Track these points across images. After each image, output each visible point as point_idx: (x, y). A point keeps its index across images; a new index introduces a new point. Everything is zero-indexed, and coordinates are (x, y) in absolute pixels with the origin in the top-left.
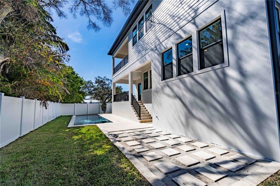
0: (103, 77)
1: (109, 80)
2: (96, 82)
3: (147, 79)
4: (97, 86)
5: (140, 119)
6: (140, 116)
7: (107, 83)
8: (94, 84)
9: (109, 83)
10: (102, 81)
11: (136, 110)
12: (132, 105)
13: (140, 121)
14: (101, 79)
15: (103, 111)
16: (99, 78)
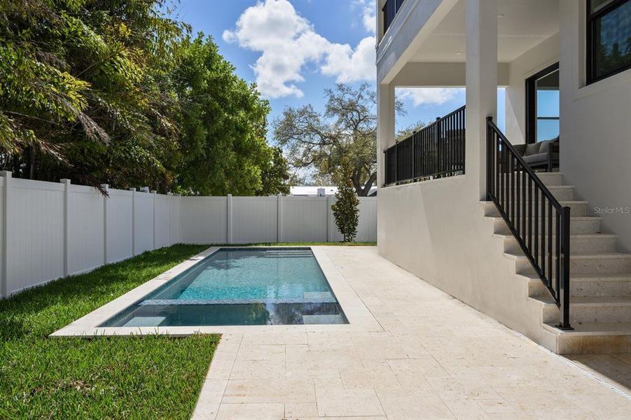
0: (356, 87)
2: (332, 110)
4: (336, 125)
5: (566, 326)
6: (562, 296)
8: (321, 119)
10: (352, 107)
11: (522, 242)
12: (491, 204)
13: (560, 340)
14: (351, 97)
15: (343, 232)
16: (343, 90)
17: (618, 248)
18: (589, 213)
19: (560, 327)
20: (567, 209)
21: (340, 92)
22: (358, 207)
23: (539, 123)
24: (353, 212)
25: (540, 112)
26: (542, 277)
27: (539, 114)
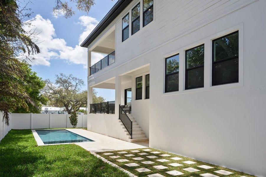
0: (68, 75)
1: (76, 79)
2: (58, 82)
3: (141, 84)
4: (59, 87)
5: (132, 138)
6: (131, 134)
7: (74, 83)
8: (53, 84)
9: (77, 84)
10: (66, 82)
11: (125, 127)
12: (120, 120)
13: (131, 140)
14: (65, 78)
15: (73, 125)
16: (62, 75)
17: (140, 127)
18: (136, 122)
19: (131, 139)
20: (132, 122)
21: (61, 76)
22: (77, 118)
23: (127, 99)
24: (76, 119)
25: (128, 97)
26: (128, 132)
27: (127, 97)
